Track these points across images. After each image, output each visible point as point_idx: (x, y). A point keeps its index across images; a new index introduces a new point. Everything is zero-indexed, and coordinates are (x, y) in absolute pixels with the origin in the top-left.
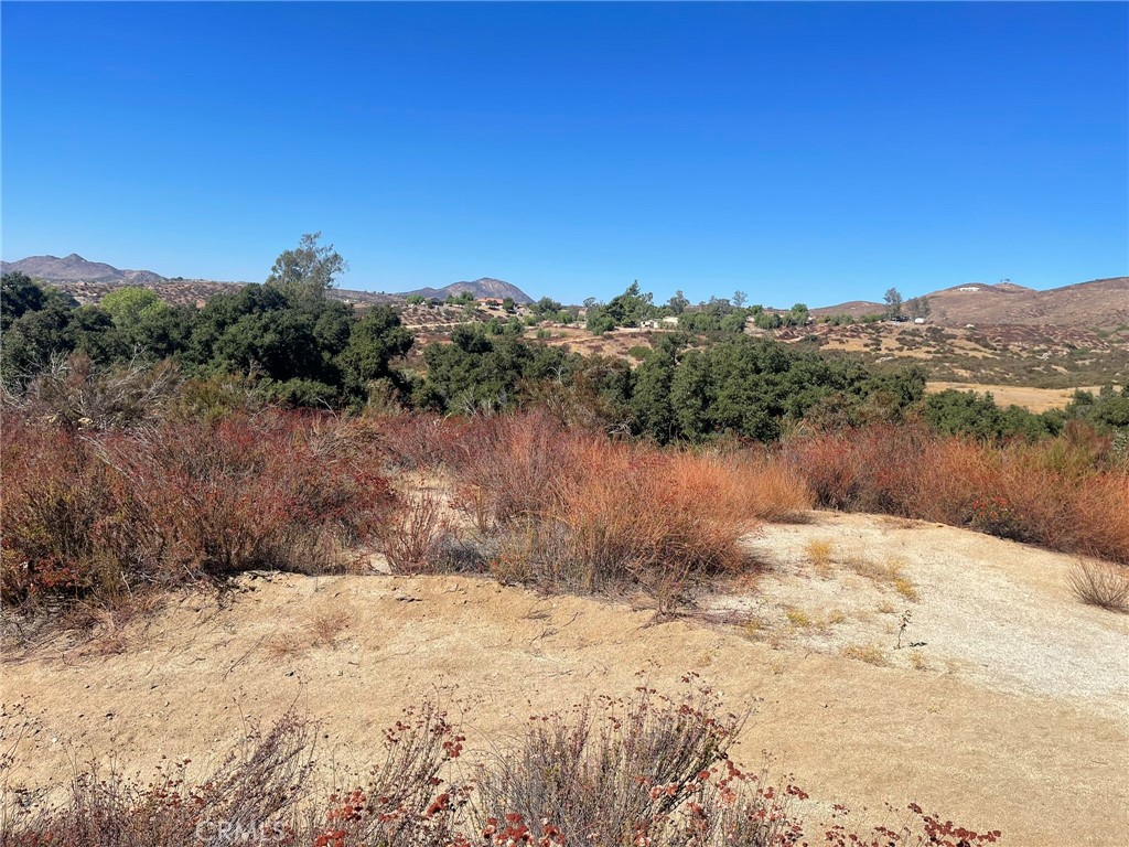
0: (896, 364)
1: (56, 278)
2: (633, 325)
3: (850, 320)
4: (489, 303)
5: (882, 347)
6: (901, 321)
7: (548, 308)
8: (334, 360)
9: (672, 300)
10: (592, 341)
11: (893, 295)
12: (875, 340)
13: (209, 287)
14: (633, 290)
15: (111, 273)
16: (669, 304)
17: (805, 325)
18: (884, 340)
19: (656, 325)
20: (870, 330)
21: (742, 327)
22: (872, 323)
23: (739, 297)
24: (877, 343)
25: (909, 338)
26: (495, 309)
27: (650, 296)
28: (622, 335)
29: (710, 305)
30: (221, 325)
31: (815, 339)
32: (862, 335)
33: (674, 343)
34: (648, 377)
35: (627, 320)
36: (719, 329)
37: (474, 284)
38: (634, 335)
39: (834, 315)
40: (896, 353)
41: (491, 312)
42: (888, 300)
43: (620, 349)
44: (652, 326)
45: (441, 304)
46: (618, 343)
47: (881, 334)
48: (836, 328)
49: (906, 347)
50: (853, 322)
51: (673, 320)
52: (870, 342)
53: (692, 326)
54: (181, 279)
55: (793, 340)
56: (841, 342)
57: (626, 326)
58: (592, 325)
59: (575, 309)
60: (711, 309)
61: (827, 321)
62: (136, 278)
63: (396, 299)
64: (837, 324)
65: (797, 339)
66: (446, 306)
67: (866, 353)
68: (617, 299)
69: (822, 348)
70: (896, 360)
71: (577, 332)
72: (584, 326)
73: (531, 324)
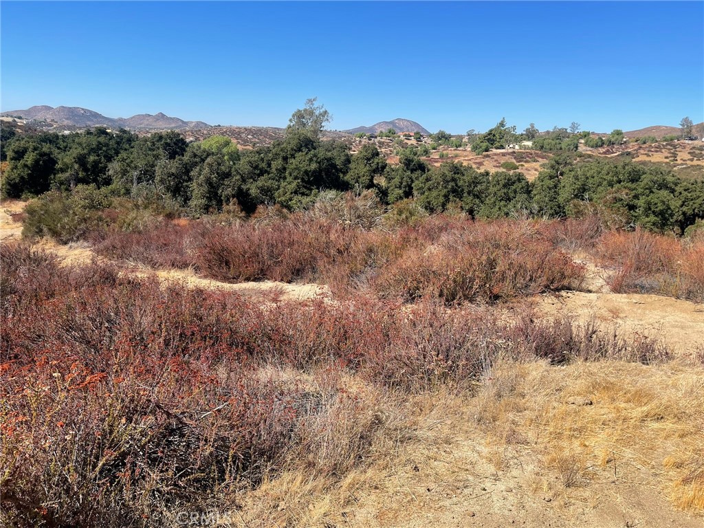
0: (689, 170)
1: (151, 127)
2: (502, 147)
3: (654, 140)
4: (405, 135)
5: (678, 158)
6: (692, 140)
7: (443, 137)
8: (345, 178)
9: (527, 130)
10: (476, 159)
11: (686, 122)
12: (673, 153)
13: (237, 130)
14: (502, 124)
15: (181, 123)
16: (525, 133)
17: (621, 144)
18: (679, 154)
19: (517, 147)
20: (669, 147)
21: (577, 147)
22: (670, 142)
23: (574, 126)
24: (675, 155)
25: (697, 152)
26: (409, 139)
27: (514, 128)
28: (495, 154)
29: (553, 132)
30: (285, 159)
31: (628, 154)
32: (663, 150)
33: (558, 164)
34: (542, 185)
35: (498, 144)
36: (561, 149)
37: (392, 123)
38: (504, 155)
39: (642, 137)
40: (689, 163)
41: (406, 141)
42: (683, 125)
43: (495, 163)
44: (514, 148)
45: (376, 137)
46: (493, 160)
47: (677, 149)
48: (644, 146)
49: (695, 159)
50: (657, 141)
51: (529, 144)
52: (669, 155)
53: (542, 147)
54: (219, 126)
55: (612, 155)
56: (648, 156)
57: (497, 148)
58: (475, 148)
59: (461, 137)
60: (554, 136)
61: (637, 141)
62: (195, 126)
63: (344, 134)
64: (645, 143)
65: (616, 154)
66: (379, 138)
67: (666, 163)
68: (491, 131)
69: (634, 160)
70: (689, 167)
71: (465, 153)
72: (469, 149)
73: (434, 149)
